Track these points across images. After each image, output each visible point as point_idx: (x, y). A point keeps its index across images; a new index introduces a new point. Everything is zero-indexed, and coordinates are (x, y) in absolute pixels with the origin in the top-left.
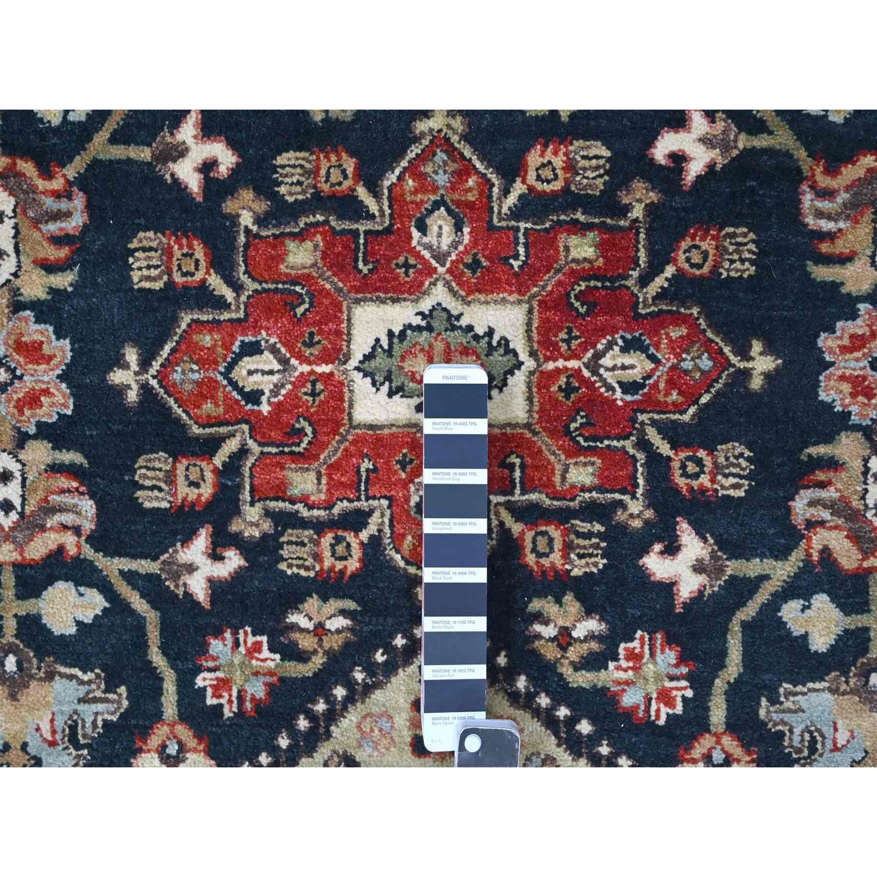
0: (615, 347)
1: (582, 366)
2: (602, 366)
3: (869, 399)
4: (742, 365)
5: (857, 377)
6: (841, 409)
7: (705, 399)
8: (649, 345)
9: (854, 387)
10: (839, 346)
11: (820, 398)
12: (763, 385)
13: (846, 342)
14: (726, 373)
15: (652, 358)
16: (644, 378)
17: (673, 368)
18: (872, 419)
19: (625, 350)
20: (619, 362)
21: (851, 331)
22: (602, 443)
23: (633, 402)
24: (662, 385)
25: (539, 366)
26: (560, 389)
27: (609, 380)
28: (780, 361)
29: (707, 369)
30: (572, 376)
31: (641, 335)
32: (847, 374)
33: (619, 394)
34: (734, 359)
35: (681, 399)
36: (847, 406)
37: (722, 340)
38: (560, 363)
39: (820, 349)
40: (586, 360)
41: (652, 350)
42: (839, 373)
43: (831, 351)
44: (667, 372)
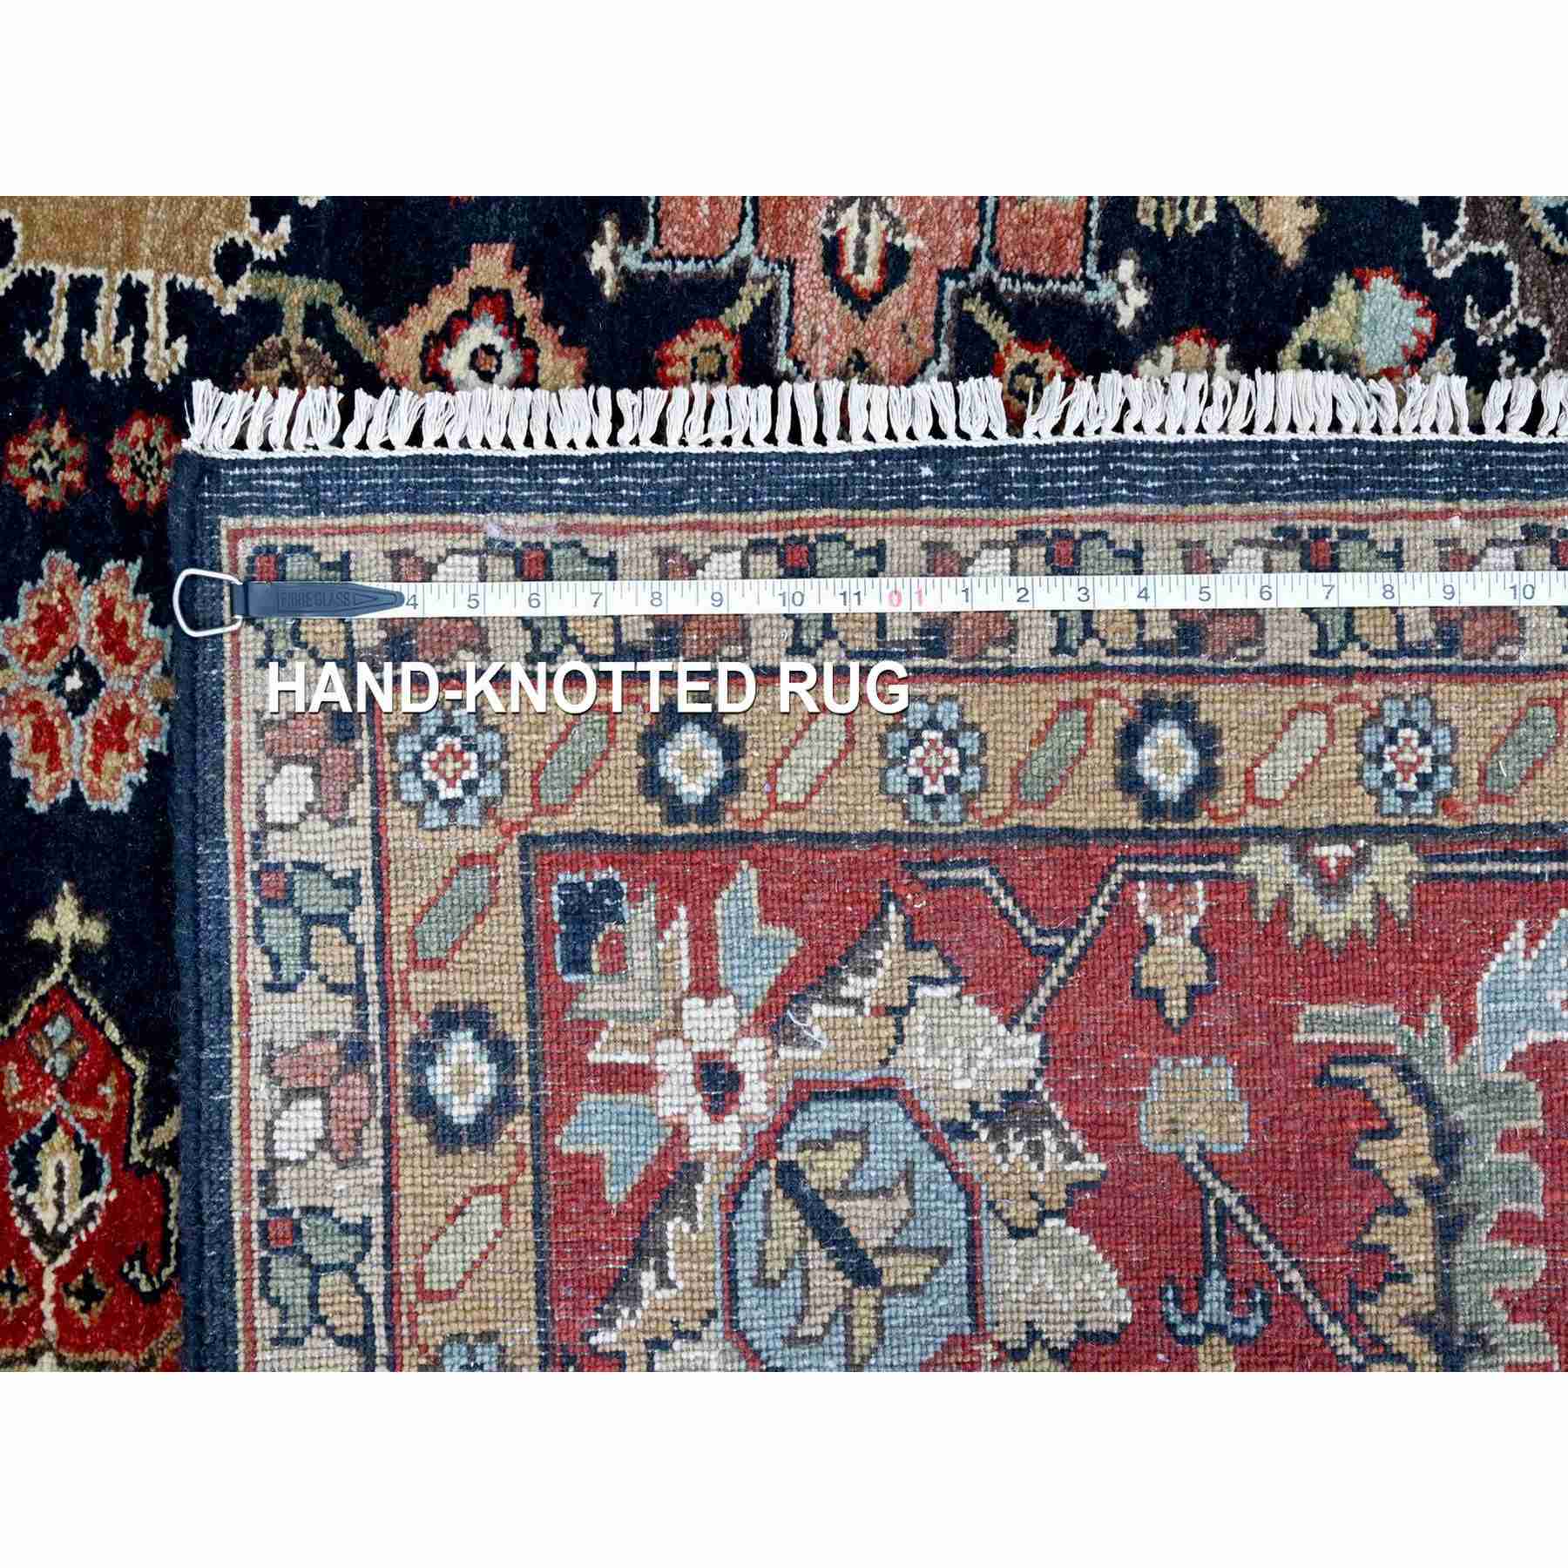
0: (28, 1202)
1: (52, 1267)
2: (55, 1228)
3: (130, 716)
4: (66, 960)
5: (95, 736)
6: (144, 771)
7: (113, 1032)
8: (29, 1136)
9: (111, 745)
10: (49, 771)
11: (126, 810)
12: (100, 921)
13: (41, 759)
14: (76, 990)
15: (49, 1130)
16: (78, 1147)
17: (65, 1090)
18: (161, 712)
19: (34, 1186)
20: (50, 1194)
21: (27, 746)
22: (171, 1233)
23: (114, 1171)
24: (90, 1113)
25: (50, 1348)
26: (86, 1309)
27: (78, 1214)
28: (65, 886)
29: (68, 1028)
30: (66, 1288)
31: (12, 1151)
32: (91, 758)
33: (97, 1197)
34: (56, 976)
35: (113, 1079)
36: (138, 760)
37: (27, 996)
38: (47, 1307)
39: (53, 807)
40: (44, 1259)
41: (37, 1131)
42: (88, 773)
43: (55, 788)
44: (72, 1102)
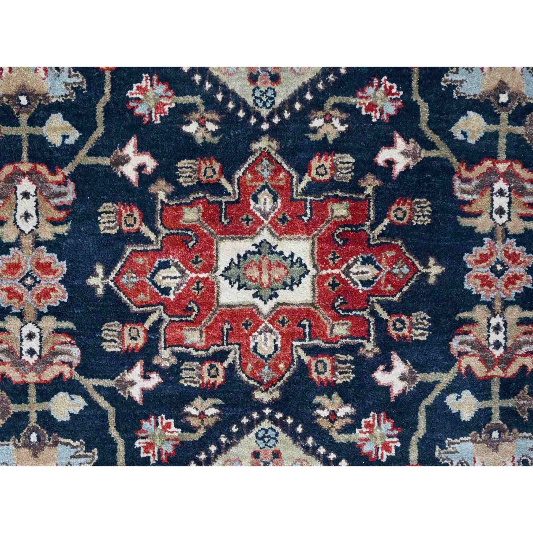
0: (358, 262)
1: (341, 272)
2: (351, 272)
3: (490, 288)
4: (424, 271)
5: (484, 276)
6: (475, 293)
7: (405, 289)
8: (376, 261)
9: (482, 282)
10: (475, 261)
11: (465, 288)
12: (435, 281)
13: (478, 258)
14: (416, 275)
15: (378, 268)
16: (373, 278)
17: (389, 273)
18: (491, 298)
19: (363, 263)
20: (360, 270)
21: (481, 252)
22: (351, 313)
23: (368, 291)
24: (383, 282)
25: (318, 272)
26: (329, 285)
27: (355, 280)
28: (444, 268)
29: (406, 273)
30: (335, 277)
31: (371, 255)
32: (479, 275)
33: (360, 287)
34: (420, 268)
35: (393, 289)
36: (478, 291)
37: (414, 258)
38: (329, 271)
39: (464, 262)
40: (343, 269)
41: (377, 263)
42: (475, 274)
43: (470, 263)
44: (385, 275)
